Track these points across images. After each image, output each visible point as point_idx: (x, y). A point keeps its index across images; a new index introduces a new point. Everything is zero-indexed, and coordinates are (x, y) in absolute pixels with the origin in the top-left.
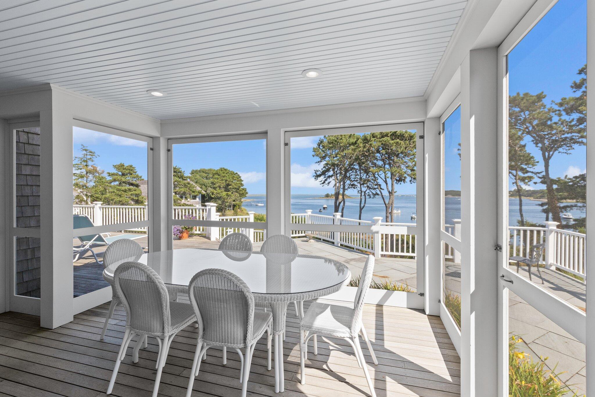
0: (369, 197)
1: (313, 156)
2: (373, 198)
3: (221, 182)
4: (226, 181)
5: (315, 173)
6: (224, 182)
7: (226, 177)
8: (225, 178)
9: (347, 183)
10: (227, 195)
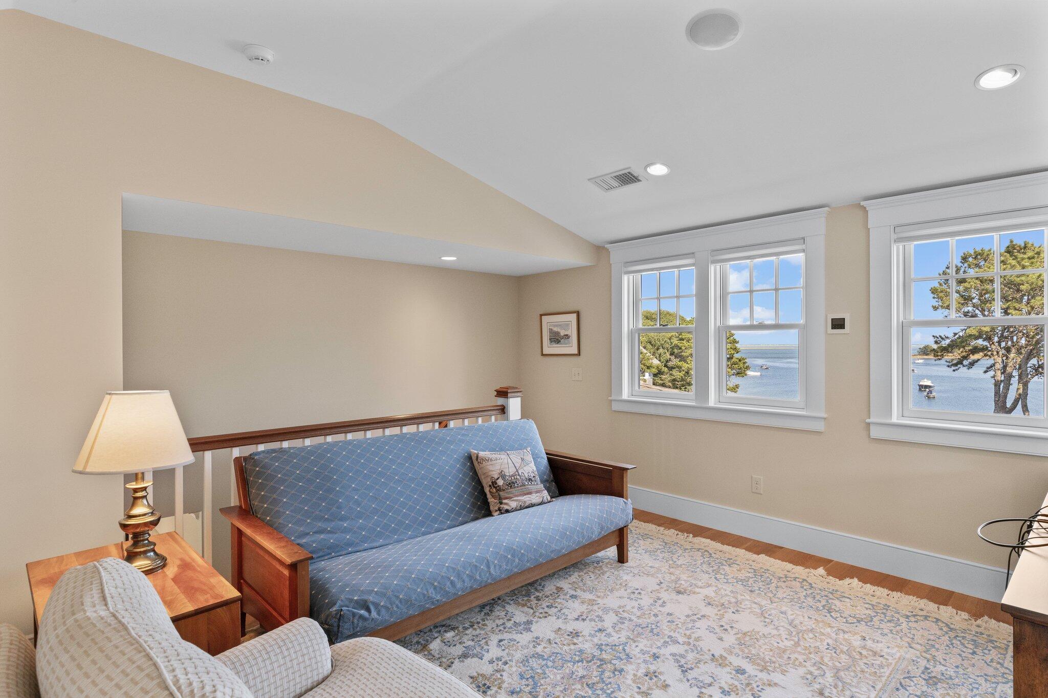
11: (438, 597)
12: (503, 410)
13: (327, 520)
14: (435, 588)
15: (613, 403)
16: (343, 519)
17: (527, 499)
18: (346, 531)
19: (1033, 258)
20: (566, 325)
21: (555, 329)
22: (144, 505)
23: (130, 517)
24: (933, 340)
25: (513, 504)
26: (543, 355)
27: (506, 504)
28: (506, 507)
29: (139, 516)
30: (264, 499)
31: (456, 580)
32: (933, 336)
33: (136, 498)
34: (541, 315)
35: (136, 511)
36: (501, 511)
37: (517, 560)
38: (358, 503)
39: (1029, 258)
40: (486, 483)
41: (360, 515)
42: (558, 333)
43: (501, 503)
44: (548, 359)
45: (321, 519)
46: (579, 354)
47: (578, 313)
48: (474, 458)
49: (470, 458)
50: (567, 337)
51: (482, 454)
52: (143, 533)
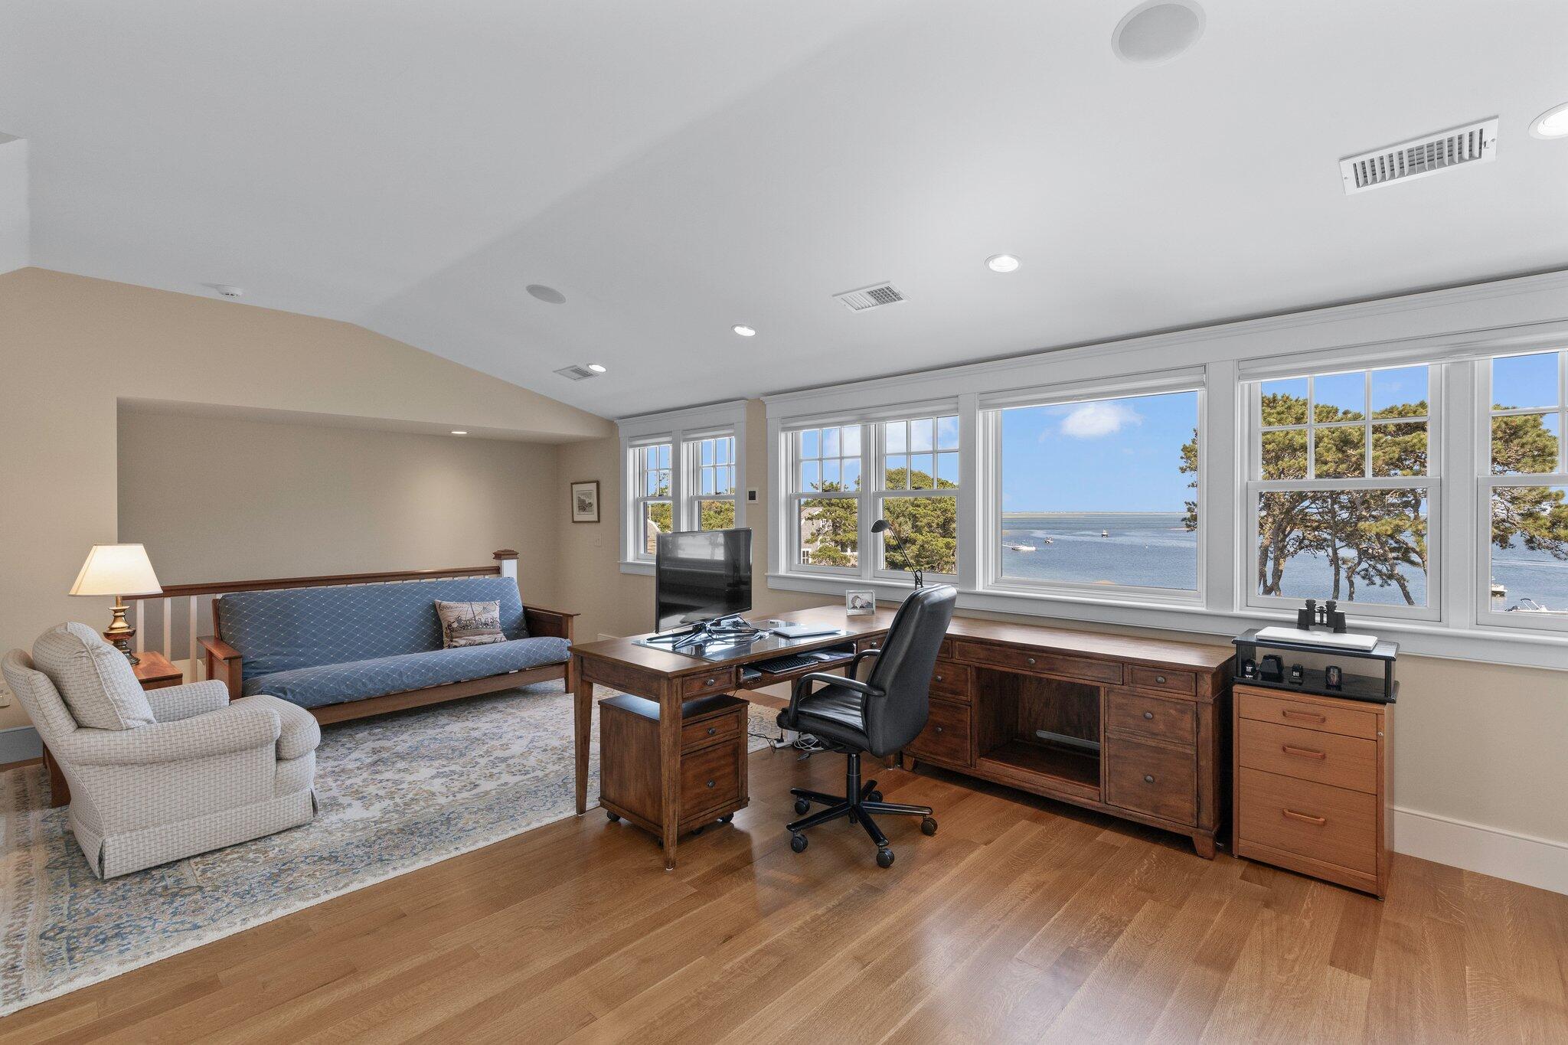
0: (1367, 582)
1: (1183, 470)
2: (1382, 586)
3: (932, 513)
4: (945, 511)
5: (1189, 510)
6: (939, 513)
7: (946, 501)
8: (942, 505)
9: (1292, 535)
10: (948, 546)
11: (350, 692)
12: (497, 570)
13: (283, 646)
14: (347, 686)
15: (622, 567)
16: (301, 646)
17: (478, 639)
18: (301, 655)
19: (1283, 413)
20: (589, 495)
21: (582, 497)
22: (122, 621)
23: (112, 629)
24: (1186, 507)
25: (463, 642)
26: (574, 522)
27: (456, 641)
28: (455, 644)
29: (116, 628)
30: (229, 629)
31: (368, 682)
32: (1186, 503)
33: (116, 617)
34: (572, 484)
35: (116, 625)
36: (449, 647)
37: (431, 674)
38: (314, 635)
39: (1278, 413)
40: (445, 625)
41: (315, 644)
42: (584, 501)
43: (452, 641)
44: (578, 525)
45: (278, 644)
46: (599, 521)
47: (598, 483)
48: (437, 607)
49: (434, 606)
50: (590, 504)
51: (445, 603)
52: (122, 640)
